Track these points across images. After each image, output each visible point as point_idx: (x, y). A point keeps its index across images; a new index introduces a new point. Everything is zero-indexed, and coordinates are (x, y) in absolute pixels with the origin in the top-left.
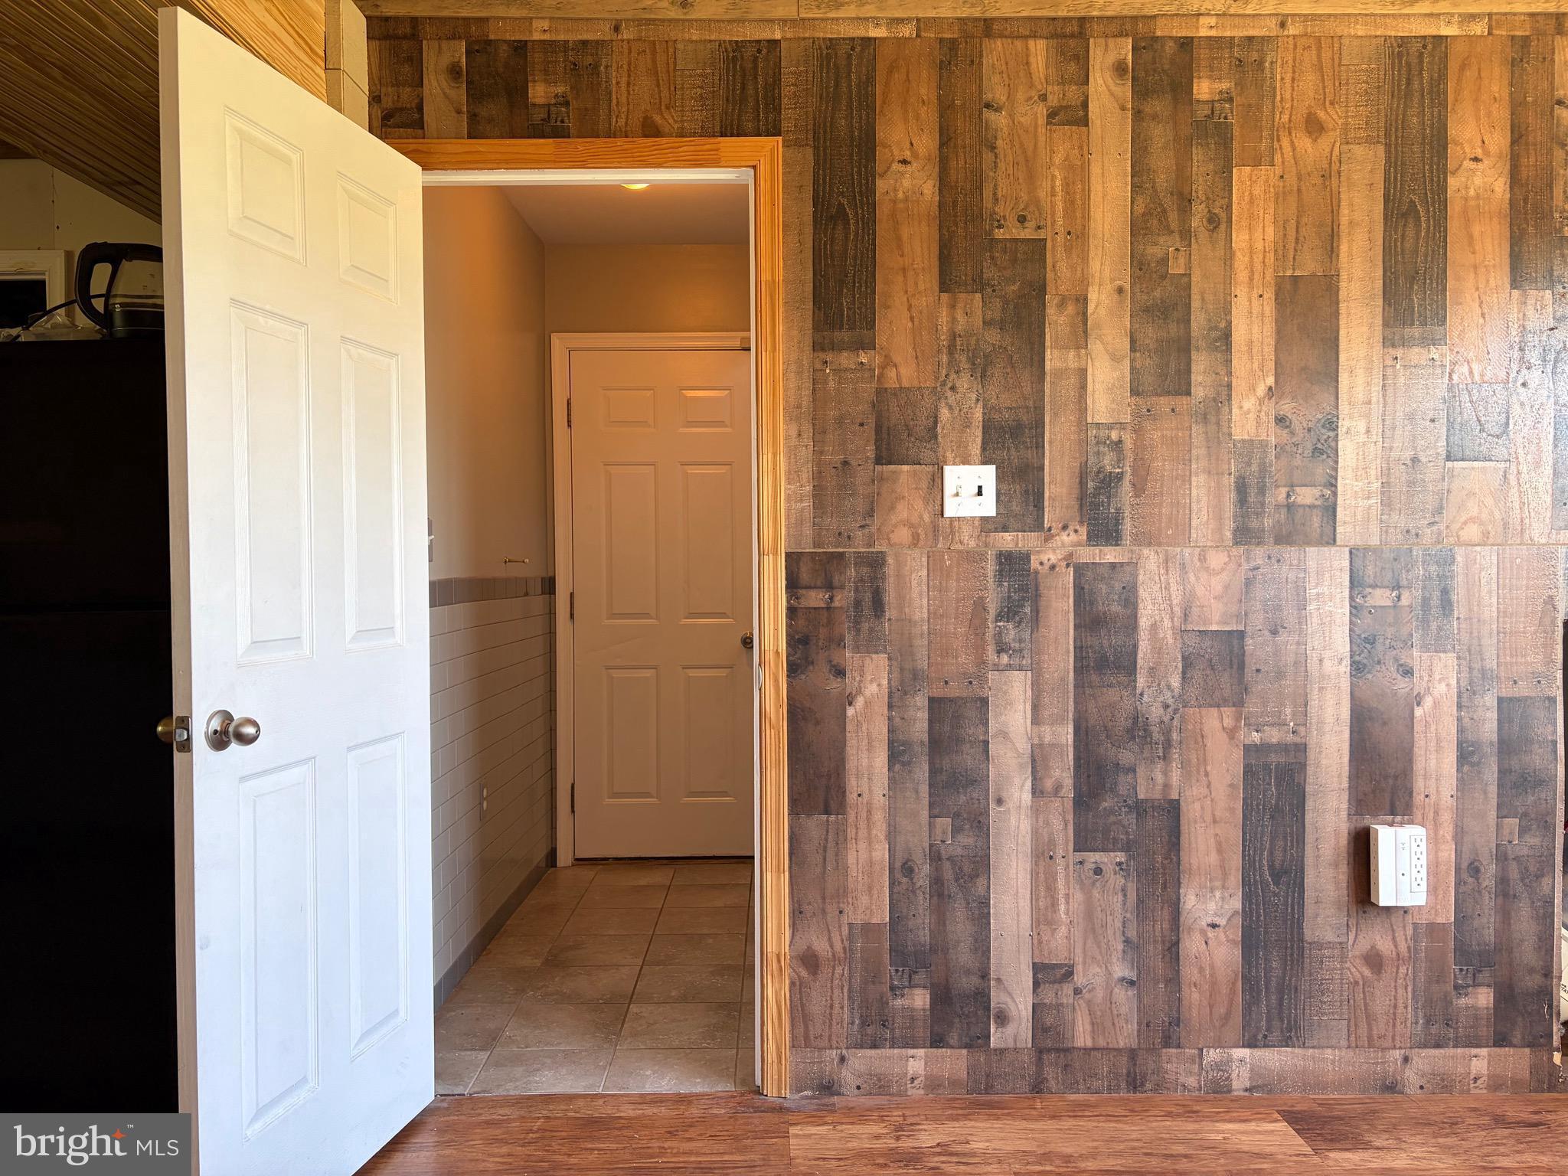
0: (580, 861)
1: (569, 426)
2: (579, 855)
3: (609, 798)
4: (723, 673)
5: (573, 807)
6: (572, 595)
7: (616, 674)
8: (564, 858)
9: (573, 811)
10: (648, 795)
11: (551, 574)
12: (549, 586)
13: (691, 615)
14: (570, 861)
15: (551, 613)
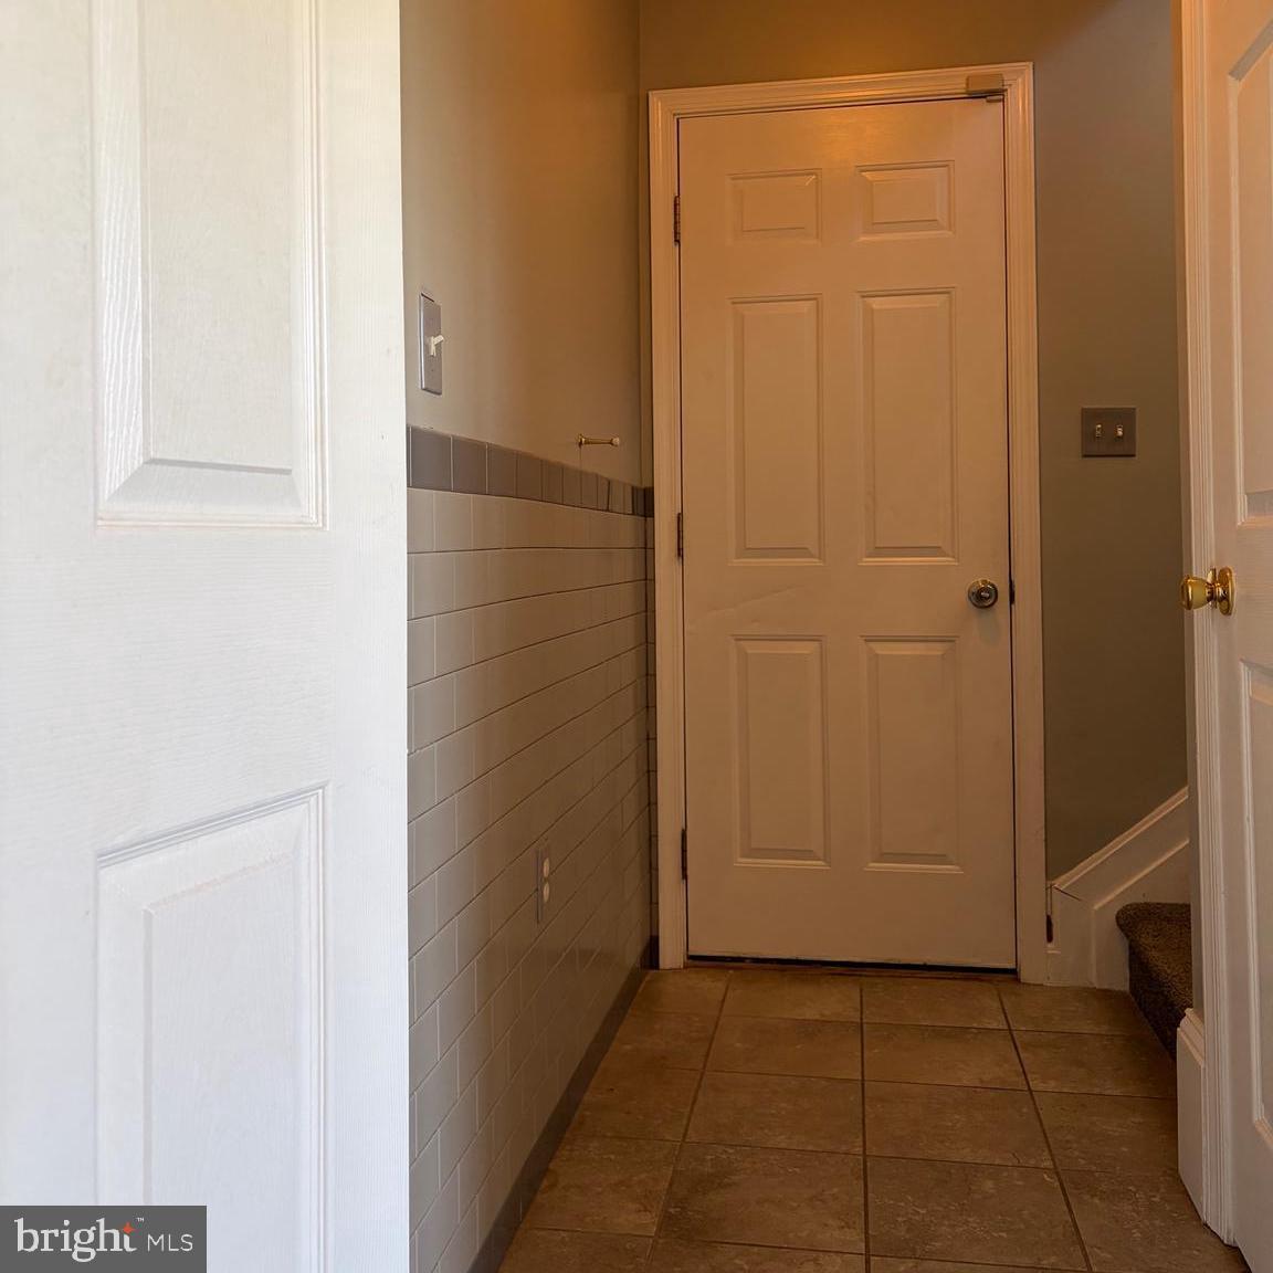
0: (697, 961)
1: (677, 241)
2: (696, 950)
3: (743, 856)
4: (937, 650)
5: (684, 869)
6: (680, 518)
7: (752, 649)
8: (670, 955)
9: (685, 876)
10: (807, 854)
11: (647, 484)
12: (644, 502)
13: (879, 551)
14: (680, 961)
15: (647, 548)
